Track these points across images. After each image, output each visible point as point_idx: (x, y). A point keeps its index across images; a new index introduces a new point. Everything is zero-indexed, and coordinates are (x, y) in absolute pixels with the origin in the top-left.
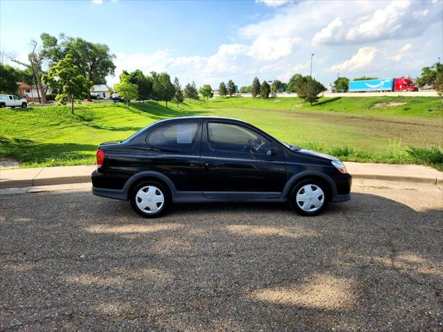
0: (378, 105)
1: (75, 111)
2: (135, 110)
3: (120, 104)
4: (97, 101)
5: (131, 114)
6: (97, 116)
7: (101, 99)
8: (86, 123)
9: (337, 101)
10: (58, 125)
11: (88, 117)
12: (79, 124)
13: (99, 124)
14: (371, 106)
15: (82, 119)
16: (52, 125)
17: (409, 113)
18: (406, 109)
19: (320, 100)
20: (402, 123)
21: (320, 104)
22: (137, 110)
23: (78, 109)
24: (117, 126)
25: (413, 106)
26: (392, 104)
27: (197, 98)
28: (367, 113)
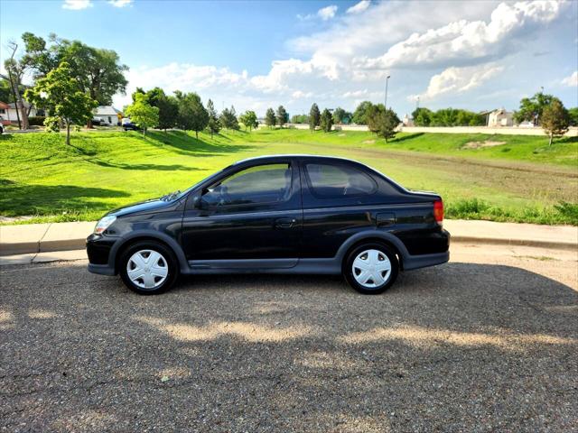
0: (470, 144)
1: (71, 141)
2: (154, 141)
3: (134, 132)
4: (100, 128)
5: (149, 147)
6: (102, 148)
7: (106, 125)
8: (88, 157)
9: (419, 137)
10: (48, 159)
11: (90, 149)
12: (78, 158)
13: (105, 159)
14: (463, 145)
15: (82, 151)
16: (39, 160)
17: (510, 155)
18: (506, 150)
19: (398, 136)
20: (502, 168)
21: (398, 140)
22: (157, 142)
23: (75, 138)
24: (130, 163)
25: (514, 147)
26: (488, 144)
27: (237, 128)
28: (458, 154)
